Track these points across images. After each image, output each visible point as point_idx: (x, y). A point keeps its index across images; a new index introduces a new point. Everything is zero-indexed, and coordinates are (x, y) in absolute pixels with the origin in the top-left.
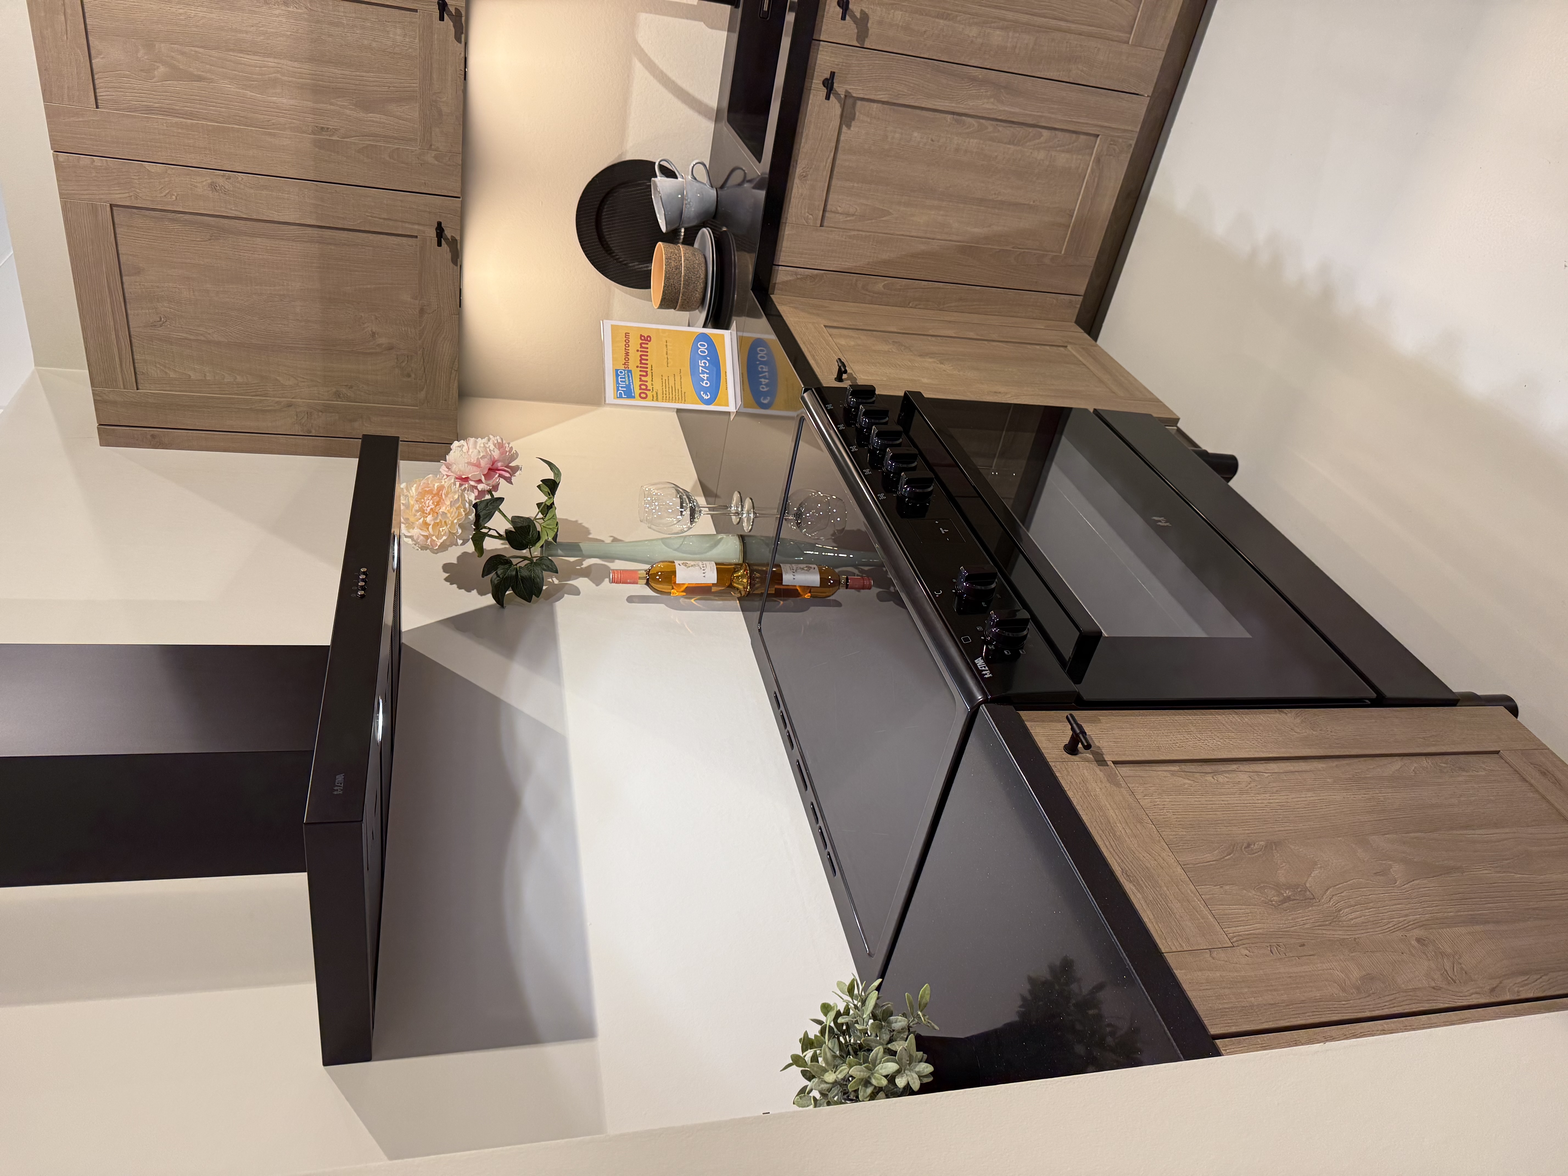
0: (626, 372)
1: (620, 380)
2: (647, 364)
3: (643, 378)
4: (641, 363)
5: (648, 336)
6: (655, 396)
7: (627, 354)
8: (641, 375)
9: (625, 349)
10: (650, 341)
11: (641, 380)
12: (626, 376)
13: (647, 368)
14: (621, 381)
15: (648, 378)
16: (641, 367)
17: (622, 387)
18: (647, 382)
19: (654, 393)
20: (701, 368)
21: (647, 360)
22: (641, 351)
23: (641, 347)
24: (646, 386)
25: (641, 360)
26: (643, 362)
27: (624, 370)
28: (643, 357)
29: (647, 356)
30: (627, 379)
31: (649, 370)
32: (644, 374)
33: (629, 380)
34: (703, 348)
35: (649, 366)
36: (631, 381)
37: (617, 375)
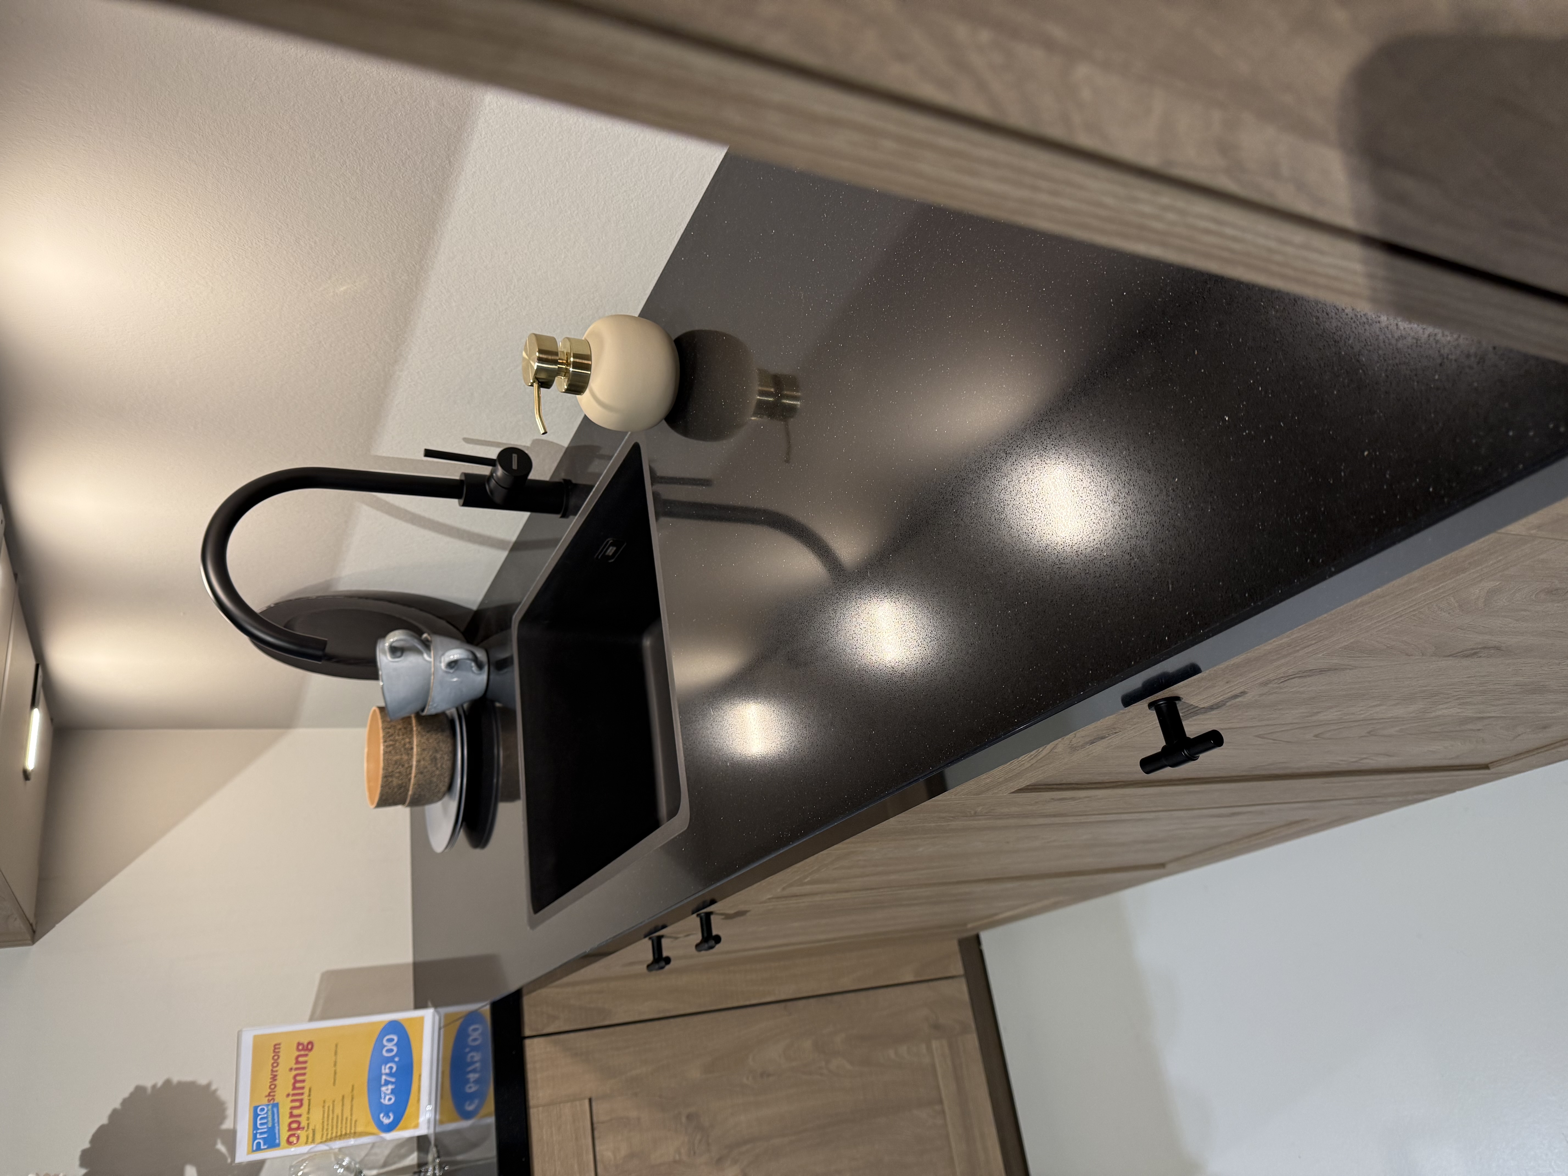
0: (270, 1107)
1: (259, 1122)
2: (303, 1088)
3: (296, 1112)
4: (294, 1088)
5: (310, 1043)
6: (311, 1136)
7: (274, 1078)
8: (292, 1108)
9: (272, 1071)
10: (311, 1050)
11: (291, 1115)
12: (270, 1113)
13: (302, 1094)
14: (261, 1124)
15: (303, 1110)
16: (294, 1095)
17: (261, 1133)
18: (300, 1116)
19: (310, 1132)
20: (384, 1077)
21: (303, 1081)
22: (297, 1069)
23: (297, 1062)
24: (299, 1123)
25: (296, 1082)
26: (298, 1085)
27: (267, 1105)
28: (299, 1078)
29: (304, 1074)
30: (270, 1119)
31: (305, 1097)
32: (297, 1104)
33: (273, 1119)
34: (390, 1045)
35: (306, 1091)
36: (276, 1120)
37: (256, 1115)
